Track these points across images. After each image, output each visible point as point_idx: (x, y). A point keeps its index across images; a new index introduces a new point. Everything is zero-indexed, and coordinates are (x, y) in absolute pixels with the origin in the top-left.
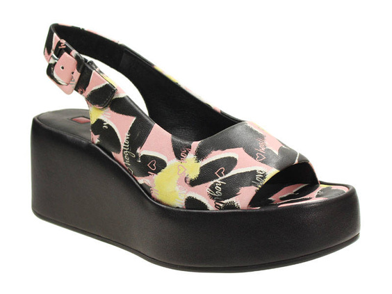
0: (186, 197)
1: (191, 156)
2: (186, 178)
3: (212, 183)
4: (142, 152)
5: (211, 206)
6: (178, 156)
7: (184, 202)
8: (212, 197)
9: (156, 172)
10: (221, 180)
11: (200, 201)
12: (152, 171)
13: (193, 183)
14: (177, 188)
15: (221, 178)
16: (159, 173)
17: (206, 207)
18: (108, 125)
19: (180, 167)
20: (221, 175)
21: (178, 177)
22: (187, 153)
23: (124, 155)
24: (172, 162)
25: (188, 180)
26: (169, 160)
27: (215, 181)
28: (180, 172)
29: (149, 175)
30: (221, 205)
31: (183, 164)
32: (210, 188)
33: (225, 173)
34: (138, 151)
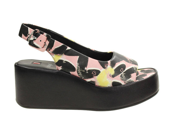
0: (112, 82)
1: (109, 67)
2: (110, 75)
3: (120, 75)
4: (87, 69)
5: (123, 83)
6: (104, 68)
7: (111, 84)
8: (122, 80)
9: (97, 75)
10: (123, 73)
11: (118, 82)
12: (95, 75)
13: (113, 76)
14: (107, 80)
15: (123, 72)
16: (98, 76)
17: (121, 84)
18: (65, 61)
19: (106, 71)
20: (123, 71)
21: (107, 75)
22: (107, 66)
23: (78, 72)
24: (102, 70)
25: (111, 75)
26: (101, 70)
27: (121, 74)
28: (107, 73)
29: (93, 77)
30: (127, 82)
31: (107, 70)
32: (120, 76)
33: (124, 70)
34: (86, 69)
